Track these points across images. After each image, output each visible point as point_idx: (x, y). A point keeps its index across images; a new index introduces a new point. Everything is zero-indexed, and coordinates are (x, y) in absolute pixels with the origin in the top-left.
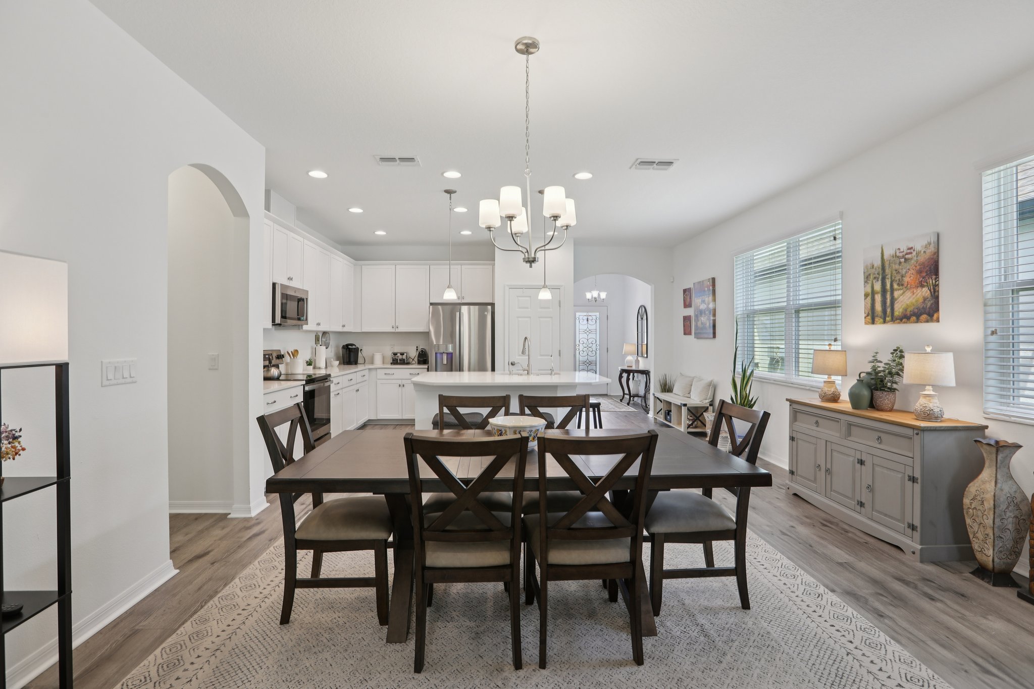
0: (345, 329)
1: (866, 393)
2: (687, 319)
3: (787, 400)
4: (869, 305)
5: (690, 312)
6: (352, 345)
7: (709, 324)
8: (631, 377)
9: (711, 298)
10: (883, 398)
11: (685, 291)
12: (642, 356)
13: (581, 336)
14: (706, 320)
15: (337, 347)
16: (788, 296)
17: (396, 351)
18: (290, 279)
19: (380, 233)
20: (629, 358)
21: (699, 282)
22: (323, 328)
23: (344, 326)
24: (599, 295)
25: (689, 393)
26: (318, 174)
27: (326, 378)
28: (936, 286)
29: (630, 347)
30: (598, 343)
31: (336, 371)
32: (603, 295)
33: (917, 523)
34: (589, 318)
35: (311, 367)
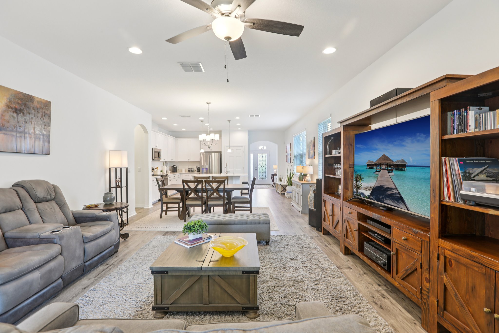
0: (173, 161)
1: (302, 177)
2: (286, 157)
4: (308, 154)
6: (175, 166)
7: (289, 158)
9: (290, 150)
10: (304, 178)
13: (260, 162)
15: (170, 166)
17: (189, 168)
18: (156, 146)
19: (184, 129)
20: (275, 170)
22: (166, 160)
23: (172, 160)
24: (263, 147)
26: (165, 119)
27: (167, 175)
28: (314, 150)
30: (266, 165)
31: (169, 173)
32: (265, 148)
34: (263, 155)
35: (162, 172)
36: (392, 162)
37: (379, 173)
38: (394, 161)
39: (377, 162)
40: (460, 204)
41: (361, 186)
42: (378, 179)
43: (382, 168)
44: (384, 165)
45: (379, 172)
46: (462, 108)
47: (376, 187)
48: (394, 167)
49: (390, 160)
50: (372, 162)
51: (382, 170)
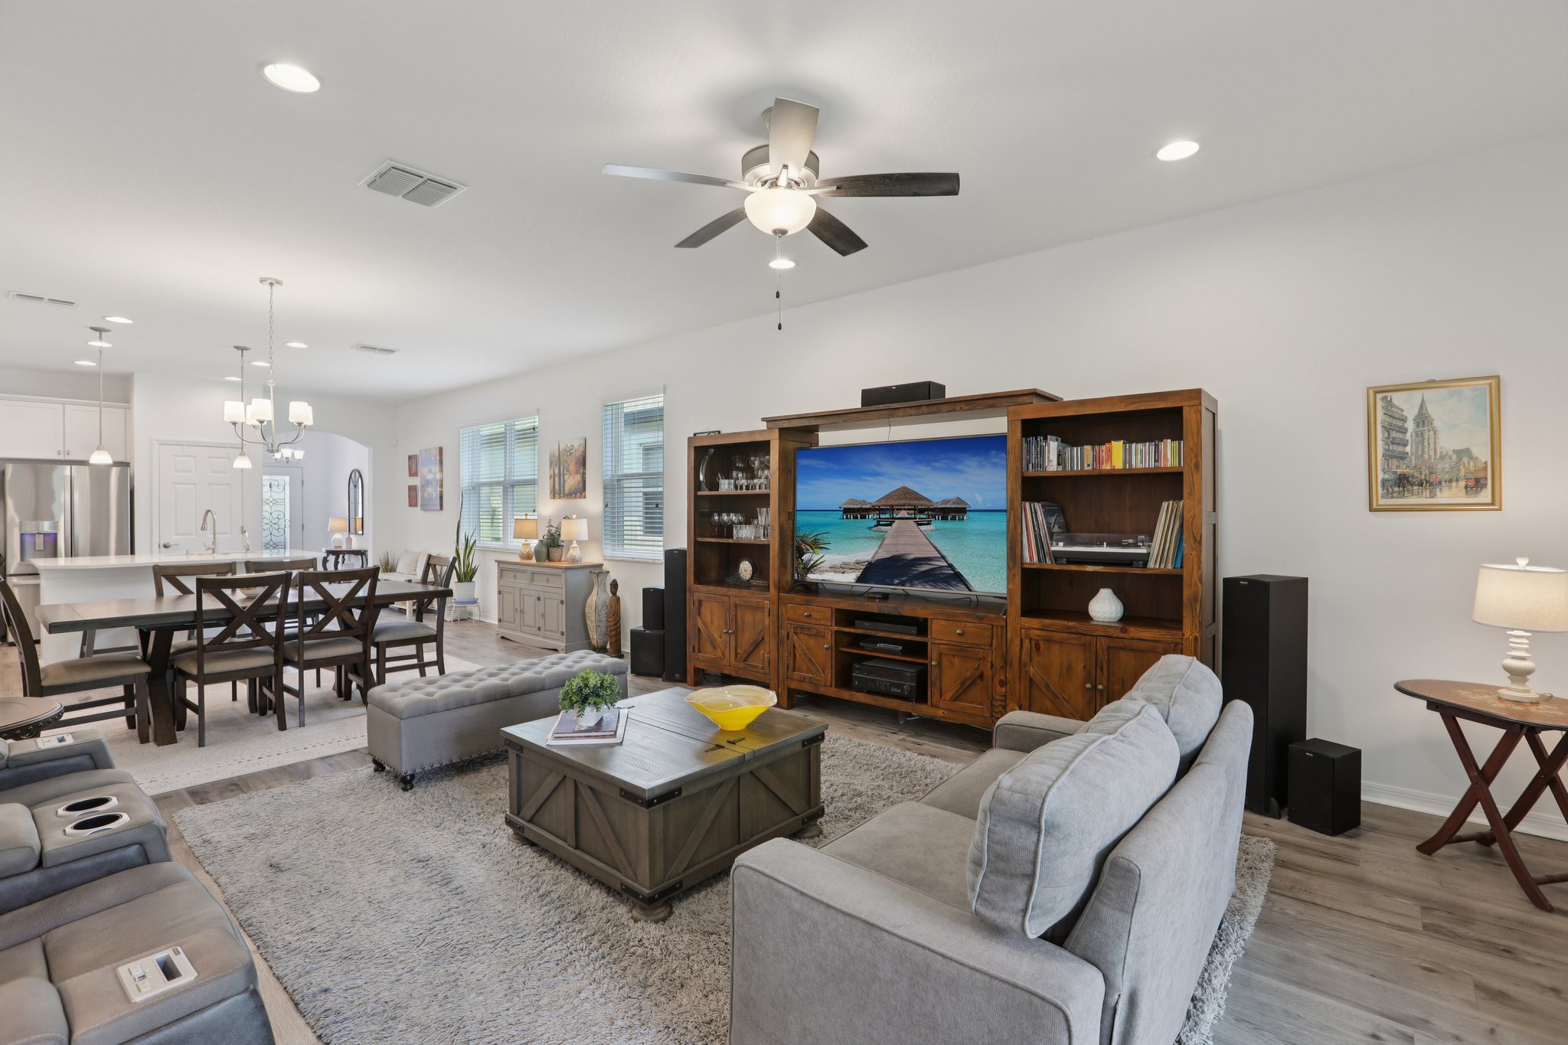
1: (544, 550)
2: (412, 489)
3: (496, 561)
4: (552, 485)
5: (416, 481)
7: (436, 495)
8: (340, 560)
9: (438, 468)
10: (554, 552)
11: (410, 458)
12: (356, 533)
14: (433, 492)
16: (505, 472)
20: (338, 536)
21: (426, 450)
24: (293, 454)
25: (415, 570)
28: (584, 474)
29: (338, 522)
30: (287, 517)
32: (299, 455)
33: (564, 630)
34: (274, 483)
36: (928, 503)
37: (889, 527)
38: (935, 501)
39: (879, 504)
40: (1049, 564)
41: (821, 563)
42: (885, 542)
43: (898, 516)
44: (905, 509)
45: (890, 525)
46: (1040, 436)
47: (878, 560)
48: (933, 513)
49: (922, 498)
50: (864, 502)
51: (896, 521)
